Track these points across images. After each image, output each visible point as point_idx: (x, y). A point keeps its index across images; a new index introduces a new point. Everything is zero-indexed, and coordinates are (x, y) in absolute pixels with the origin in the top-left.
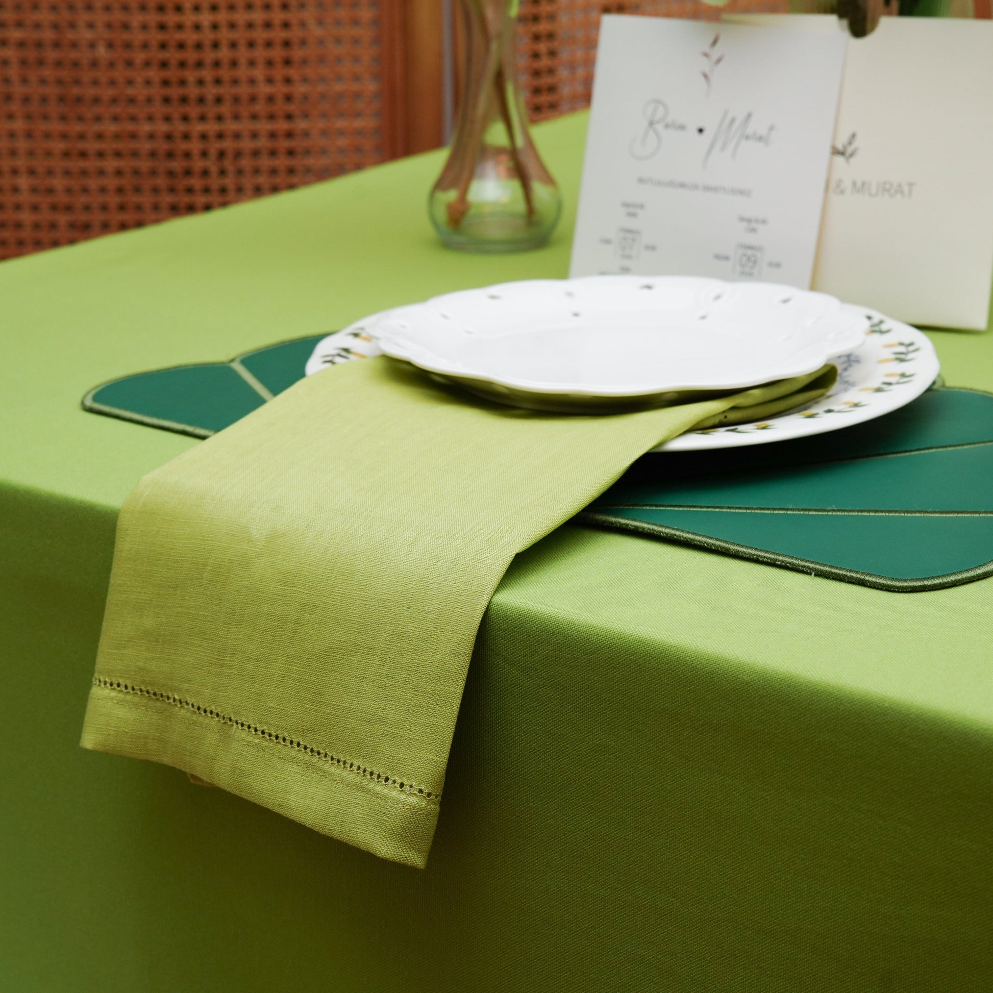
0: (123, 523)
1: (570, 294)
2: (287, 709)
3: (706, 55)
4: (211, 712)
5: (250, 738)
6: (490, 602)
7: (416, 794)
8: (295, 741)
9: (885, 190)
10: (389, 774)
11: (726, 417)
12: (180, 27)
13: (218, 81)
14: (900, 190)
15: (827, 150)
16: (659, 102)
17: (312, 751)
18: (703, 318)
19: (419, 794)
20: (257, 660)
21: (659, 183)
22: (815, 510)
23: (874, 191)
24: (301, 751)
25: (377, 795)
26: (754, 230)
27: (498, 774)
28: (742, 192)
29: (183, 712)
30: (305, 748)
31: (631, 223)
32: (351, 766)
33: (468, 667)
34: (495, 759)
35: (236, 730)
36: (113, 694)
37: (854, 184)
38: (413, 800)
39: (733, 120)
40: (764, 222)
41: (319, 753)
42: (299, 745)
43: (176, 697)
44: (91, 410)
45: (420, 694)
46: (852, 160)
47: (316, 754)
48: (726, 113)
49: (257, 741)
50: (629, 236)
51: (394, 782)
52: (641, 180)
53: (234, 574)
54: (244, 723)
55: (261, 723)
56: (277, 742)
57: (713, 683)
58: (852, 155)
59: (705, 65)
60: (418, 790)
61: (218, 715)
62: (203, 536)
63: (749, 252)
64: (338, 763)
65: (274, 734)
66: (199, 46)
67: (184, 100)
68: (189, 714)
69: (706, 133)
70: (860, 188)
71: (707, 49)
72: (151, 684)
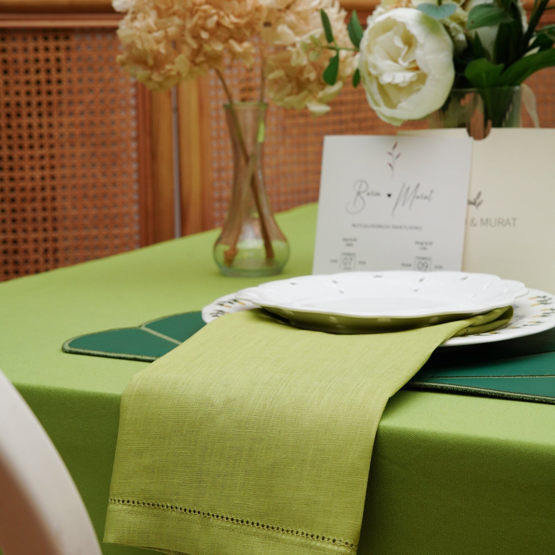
0: (125, 403)
1: (335, 282)
2: (248, 503)
3: (390, 154)
4: (194, 511)
5: (224, 524)
6: (379, 426)
7: (344, 545)
8: (255, 522)
9: (499, 223)
10: (324, 535)
11: (467, 331)
12: (22, 179)
13: (44, 209)
14: (508, 222)
15: (466, 202)
16: (362, 181)
17: (268, 527)
18: (416, 291)
19: (346, 545)
20: (225, 476)
21: (365, 226)
22: (538, 376)
23: (493, 223)
24: (260, 528)
25: (318, 548)
26: (425, 249)
27: (385, 534)
28: (416, 228)
29: (174, 514)
30: (263, 526)
31: (349, 250)
32: (297, 533)
33: (369, 465)
34: (382, 524)
35: (213, 521)
36: (125, 507)
37: (482, 220)
38: (343, 549)
39: (408, 189)
40: (431, 243)
41: (273, 528)
42: (258, 524)
43: (169, 505)
44: (70, 352)
45: (340, 484)
46: (480, 207)
47: (271, 529)
48: (404, 185)
49: (228, 525)
50: (348, 257)
51: (329, 539)
52: (354, 225)
53: (204, 425)
54: (219, 515)
55: (230, 514)
56: (242, 525)
57: (533, 460)
58: (479, 204)
59: (390, 159)
60: (345, 543)
61: (199, 513)
62: (180, 405)
63: (423, 261)
64: (287, 532)
65: (240, 519)
66: (33, 189)
67: (24, 220)
68: (178, 515)
69: (392, 197)
70: (485, 222)
71: (390, 150)
72: (151, 499)
